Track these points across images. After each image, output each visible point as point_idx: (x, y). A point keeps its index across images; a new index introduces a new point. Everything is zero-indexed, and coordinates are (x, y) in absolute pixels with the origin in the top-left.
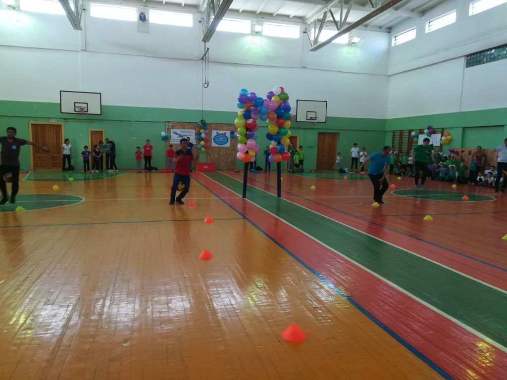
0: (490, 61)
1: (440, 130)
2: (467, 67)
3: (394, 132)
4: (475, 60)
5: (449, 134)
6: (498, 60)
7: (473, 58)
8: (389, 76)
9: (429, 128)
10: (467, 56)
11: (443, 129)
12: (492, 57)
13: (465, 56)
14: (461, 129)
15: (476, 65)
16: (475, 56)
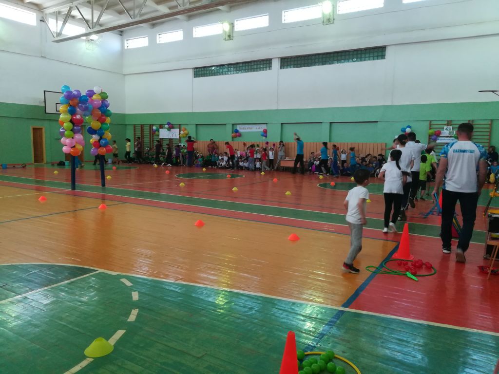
0: (212, 75)
1: (178, 126)
2: (194, 77)
3: (135, 126)
4: (200, 73)
5: (185, 129)
6: (217, 75)
7: (199, 71)
8: (125, 75)
9: (169, 124)
10: (194, 68)
11: (180, 125)
12: (213, 72)
13: (192, 68)
14: (195, 125)
15: (202, 76)
16: (200, 70)
